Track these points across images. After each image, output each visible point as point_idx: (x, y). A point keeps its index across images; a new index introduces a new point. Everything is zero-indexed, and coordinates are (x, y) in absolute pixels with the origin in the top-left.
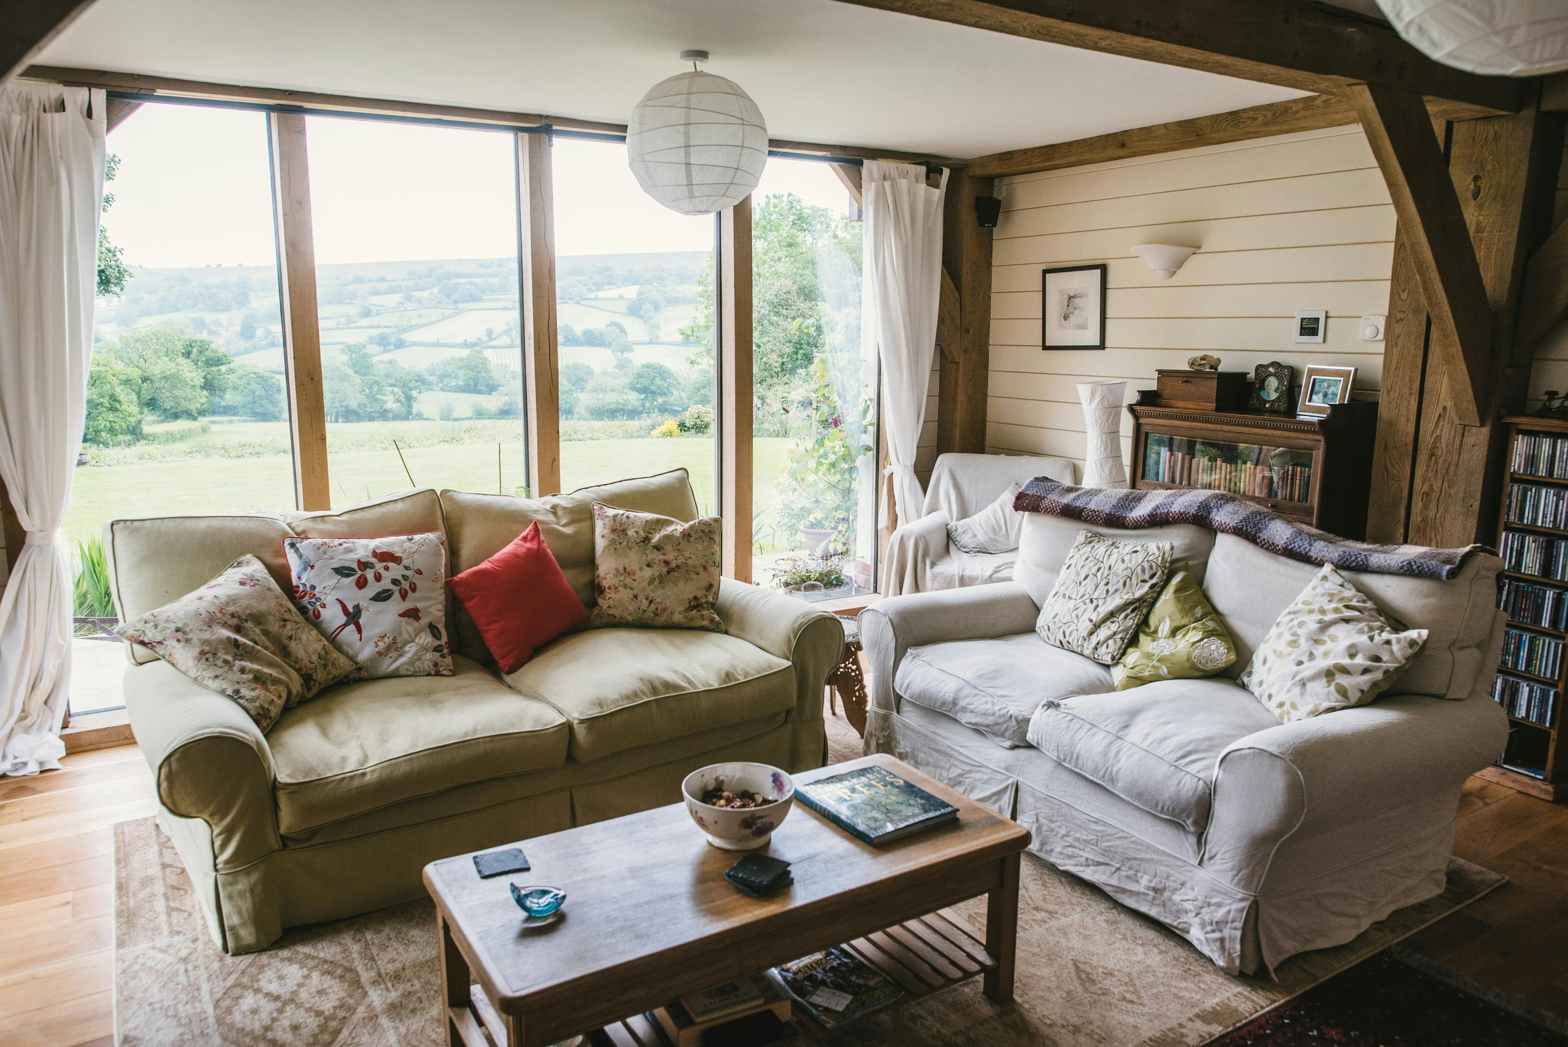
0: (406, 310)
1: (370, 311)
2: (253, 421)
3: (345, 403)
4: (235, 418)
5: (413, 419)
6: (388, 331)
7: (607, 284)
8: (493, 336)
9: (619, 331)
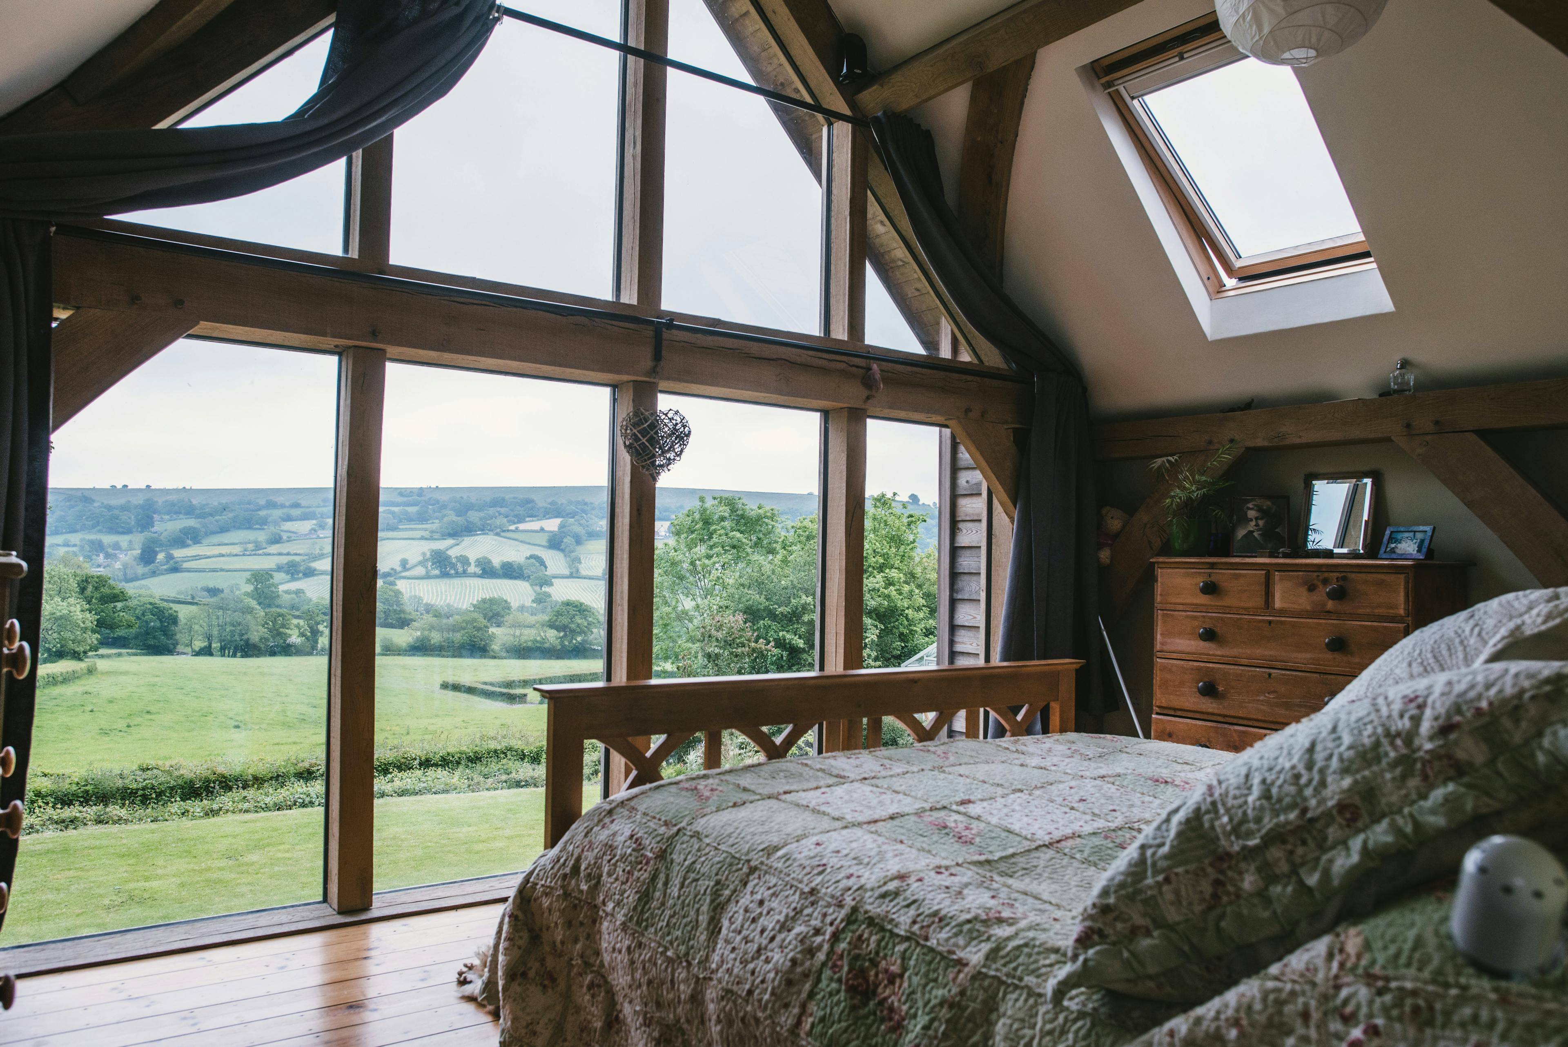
0: (318, 537)
1: (281, 538)
2: (144, 654)
3: (245, 637)
4: (124, 651)
5: (317, 654)
6: (298, 559)
7: (529, 517)
8: (407, 566)
9: (538, 564)
